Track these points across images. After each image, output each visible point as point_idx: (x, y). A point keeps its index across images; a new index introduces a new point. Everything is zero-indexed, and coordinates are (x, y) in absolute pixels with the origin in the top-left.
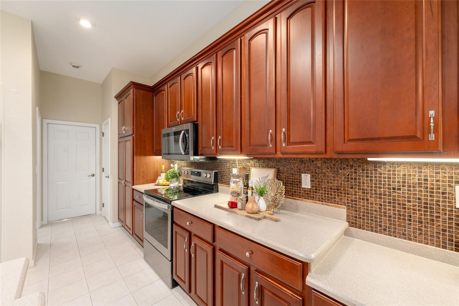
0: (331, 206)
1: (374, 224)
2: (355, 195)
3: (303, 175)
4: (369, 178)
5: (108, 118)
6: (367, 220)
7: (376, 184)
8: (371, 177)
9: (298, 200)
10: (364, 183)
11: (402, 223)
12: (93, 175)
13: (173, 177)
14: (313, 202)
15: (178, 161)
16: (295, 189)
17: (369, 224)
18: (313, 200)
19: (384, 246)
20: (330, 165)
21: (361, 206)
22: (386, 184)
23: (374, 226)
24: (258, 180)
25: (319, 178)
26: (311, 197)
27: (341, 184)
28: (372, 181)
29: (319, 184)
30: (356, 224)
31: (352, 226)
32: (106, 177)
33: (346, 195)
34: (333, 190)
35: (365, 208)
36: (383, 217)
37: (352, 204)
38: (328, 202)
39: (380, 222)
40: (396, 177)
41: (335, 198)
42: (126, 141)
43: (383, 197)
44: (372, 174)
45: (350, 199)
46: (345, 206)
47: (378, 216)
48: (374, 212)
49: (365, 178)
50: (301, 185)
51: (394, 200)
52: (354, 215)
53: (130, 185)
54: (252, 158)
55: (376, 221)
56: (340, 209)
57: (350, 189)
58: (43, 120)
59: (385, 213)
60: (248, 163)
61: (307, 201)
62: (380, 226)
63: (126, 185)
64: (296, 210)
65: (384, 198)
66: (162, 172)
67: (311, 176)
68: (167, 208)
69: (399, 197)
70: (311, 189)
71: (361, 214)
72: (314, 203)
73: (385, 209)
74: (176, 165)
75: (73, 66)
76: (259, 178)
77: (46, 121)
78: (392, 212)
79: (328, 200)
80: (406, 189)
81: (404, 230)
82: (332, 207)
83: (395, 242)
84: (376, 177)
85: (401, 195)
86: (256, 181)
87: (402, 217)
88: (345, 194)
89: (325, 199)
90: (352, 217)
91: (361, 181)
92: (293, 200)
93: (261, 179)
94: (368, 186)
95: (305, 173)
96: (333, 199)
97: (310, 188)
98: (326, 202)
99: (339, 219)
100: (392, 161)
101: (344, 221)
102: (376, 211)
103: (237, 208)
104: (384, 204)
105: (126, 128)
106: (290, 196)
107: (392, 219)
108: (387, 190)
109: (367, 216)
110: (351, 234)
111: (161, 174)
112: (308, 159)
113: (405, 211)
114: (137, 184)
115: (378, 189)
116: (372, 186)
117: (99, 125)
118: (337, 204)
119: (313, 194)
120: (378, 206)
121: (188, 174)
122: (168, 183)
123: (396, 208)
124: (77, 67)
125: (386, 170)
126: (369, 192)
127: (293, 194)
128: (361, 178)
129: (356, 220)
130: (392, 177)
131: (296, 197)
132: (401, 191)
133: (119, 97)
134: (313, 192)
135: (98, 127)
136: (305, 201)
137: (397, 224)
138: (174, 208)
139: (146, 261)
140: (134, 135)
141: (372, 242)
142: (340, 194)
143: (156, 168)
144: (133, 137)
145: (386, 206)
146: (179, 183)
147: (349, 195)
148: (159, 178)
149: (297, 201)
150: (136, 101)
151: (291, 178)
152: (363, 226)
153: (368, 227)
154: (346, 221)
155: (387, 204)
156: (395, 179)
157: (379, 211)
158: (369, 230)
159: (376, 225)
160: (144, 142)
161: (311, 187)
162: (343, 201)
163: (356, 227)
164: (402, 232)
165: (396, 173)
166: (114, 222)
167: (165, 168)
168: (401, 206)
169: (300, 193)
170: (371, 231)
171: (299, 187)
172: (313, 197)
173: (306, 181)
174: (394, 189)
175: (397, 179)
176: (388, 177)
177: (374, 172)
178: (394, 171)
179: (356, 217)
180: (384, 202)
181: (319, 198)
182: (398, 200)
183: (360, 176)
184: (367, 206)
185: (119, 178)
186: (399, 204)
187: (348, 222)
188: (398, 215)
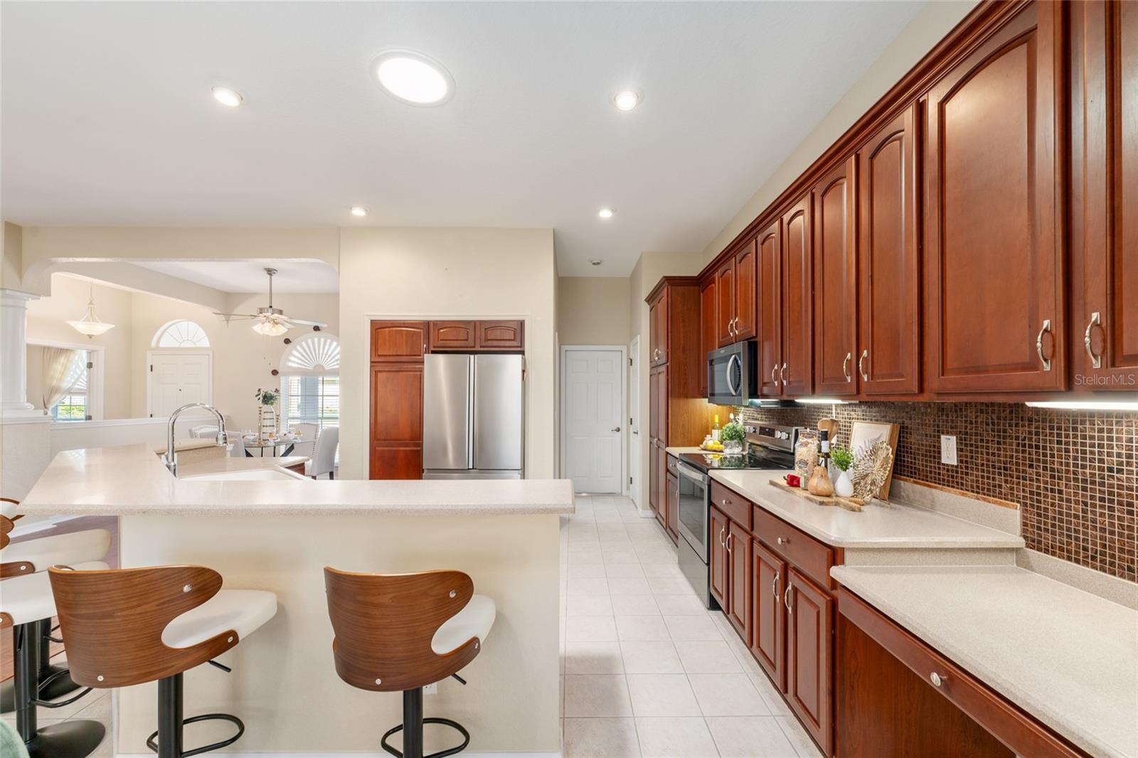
0: (993, 503)
1: (1073, 544)
2: (1038, 480)
3: (943, 437)
4: (1063, 446)
5: (636, 336)
6: (1059, 535)
7: (1075, 458)
8: (1067, 443)
9: (935, 488)
10: (1052, 456)
11: (1126, 544)
12: (618, 430)
13: (731, 438)
14: (960, 493)
15: (743, 408)
16: (931, 467)
17: (1064, 544)
18: (962, 489)
19: (1089, 592)
20: (992, 419)
21: (1048, 505)
22: (1095, 459)
23: (1073, 549)
24: (863, 446)
25: (971, 445)
26: (957, 483)
27: (1012, 457)
28: (1069, 452)
29: (972, 456)
30: (1040, 542)
31: (1033, 548)
32: (635, 433)
33: (1021, 481)
34: (997, 470)
35: (1057, 509)
36: (1090, 531)
37: (1032, 499)
38: (988, 495)
39: (1084, 539)
40: (1115, 443)
41: (1000, 486)
42: (659, 373)
43: (1089, 486)
44: (1067, 436)
45: (1028, 489)
46: (1019, 505)
47: (1081, 529)
48: (1073, 520)
49: (1056, 446)
50: (940, 458)
51: (1111, 493)
52: (1035, 524)
53: (663, 445)
54: (857, 402)
55: (1077, 539)
56: (1009, 509)
57: (1028, 469)
58: (562, 346)
59: (1094, 521)
60: (853, 413)
61: (949, 492)
62: (1085, 549)
63: (659, 447)
64: (932, 508)
65: (1091, 489)
66: (714, 428)
67: (957, 440)
68: (701, 480)
69: (1121, 487)
70: (957, 467)
71: (1049, 521)
72: (963, 494)
73: (1094, 513)
74: (741, 417)
75: (594, 264)
76: (865, 442)
77: (565, 347)
78: (1107, 520)
79: (989, 490)
80: (1133, 471)
81: (1129, 562)
82: (993, 505)
83: (1110, 585)
84: (1075, 444)
85: (1125, 484)
86: (860, 447)
87: (1126, 532)
88: (1018, 478)
89: (983, 489)
90: (1032, 527)
91: (1048, 452)
92: (926, 488)
93: (867, 443)
94: (1062, 462)
95: (948, 433)
96: (997, 489)
97: (956, 464)
98: (984, 494)
99: (1007, 531)
100: (1106, 410)
101: (1016, 534)
102: (1076, 517)
103: (799, 487)
104: (1091, 503)
105: (660, 352)
106: (923, 480)
107: (1107, 535)
108: (1097, 472)
109: (1061, 528)
110: (1029, 563)
111: (713, 430)
112: (953, 405)
113: (1131, 518)
114: (672, 446)
115: (1080, 470)
116: (1068, 463)
117: (626, 347)
118: (1005, 499)
119: (962, 478)
120: (1080, 507)
121: (755, 432)
122: (722, 447)
123: (1114, 511)
124: (598, 263)
125: (1095, 430)
126: (1064, 475)
127: (927, 476)
128: (1048, 445)
129: (1040, 535)
130: (1107, 444)
131: (931, 482)
132: (1123, 474)
133: (650, 299)
134: (962, 473)
135: (624, 348)
136: (946, 491)
137: (1117, 546)
138: (712, 481)
139: (682, 569)
140: (668, 364)
141: (1068, 583)
142: (1009, 479)
143: (705, 421)
144: (668, 367)
145: (1096, 505)
146: (743, 450)
147: (1026, 480)
148: (709, 437)
149: (934, 490)
150: (671, 307)
151: (924, 443)
152: (1052, 548)
153: (1061, 549)
154: (1020, 536)
155: (1098, 503)
156: (1112, 448)
157: (1083, 517)
158: (1064, 558)
159: (1077, 546)
160: (685, 374)
161: (958, 462)
162: (1015, 492)
163: (1039, 550)
164: (1126, 564)
165: (1114, 435)
166: (644, 509)
167: (719, 420)
168: (1125, 508)
169: (939, 474)
170: (1067, 560)
171: (938, 462)
172: (962, 484)
173: (949, 451)
174: (1110, 470)
175: (1115, 448)
176: (1099, 444)
177: (1071, 433)
178: (1110, 431)
179: (1039, 528)
180: (1092, 497)
181: (972, 487)
182: (1119, 495)
183: (1045, 441)
184: (1060, 506)
185: (651, 436)
186: (1120, 503)
187: (1025, 537)
188: (1118, 528)
